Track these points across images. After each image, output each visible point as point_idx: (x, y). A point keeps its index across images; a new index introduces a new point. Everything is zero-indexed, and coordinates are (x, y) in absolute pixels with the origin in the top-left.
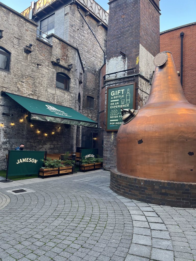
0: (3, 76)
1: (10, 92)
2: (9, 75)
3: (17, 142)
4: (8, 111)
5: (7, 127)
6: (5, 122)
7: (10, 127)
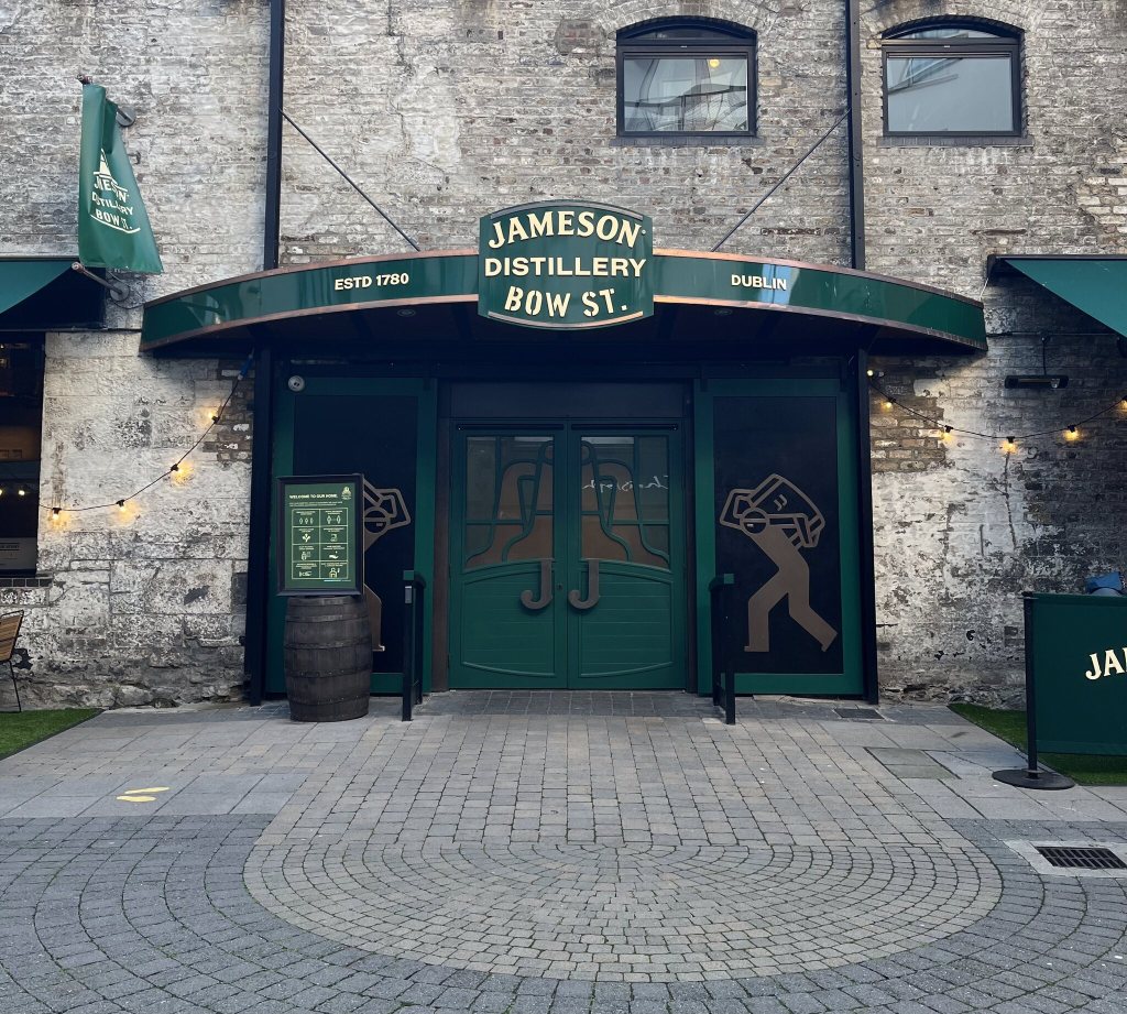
0: (990, 172)
1: (1038, 251)
2: (1024, 158)
3: (1117, 545)
4: (1039, 364)
5: (1043, 456)
6: (1027, 424)
7: (1061, 454)
